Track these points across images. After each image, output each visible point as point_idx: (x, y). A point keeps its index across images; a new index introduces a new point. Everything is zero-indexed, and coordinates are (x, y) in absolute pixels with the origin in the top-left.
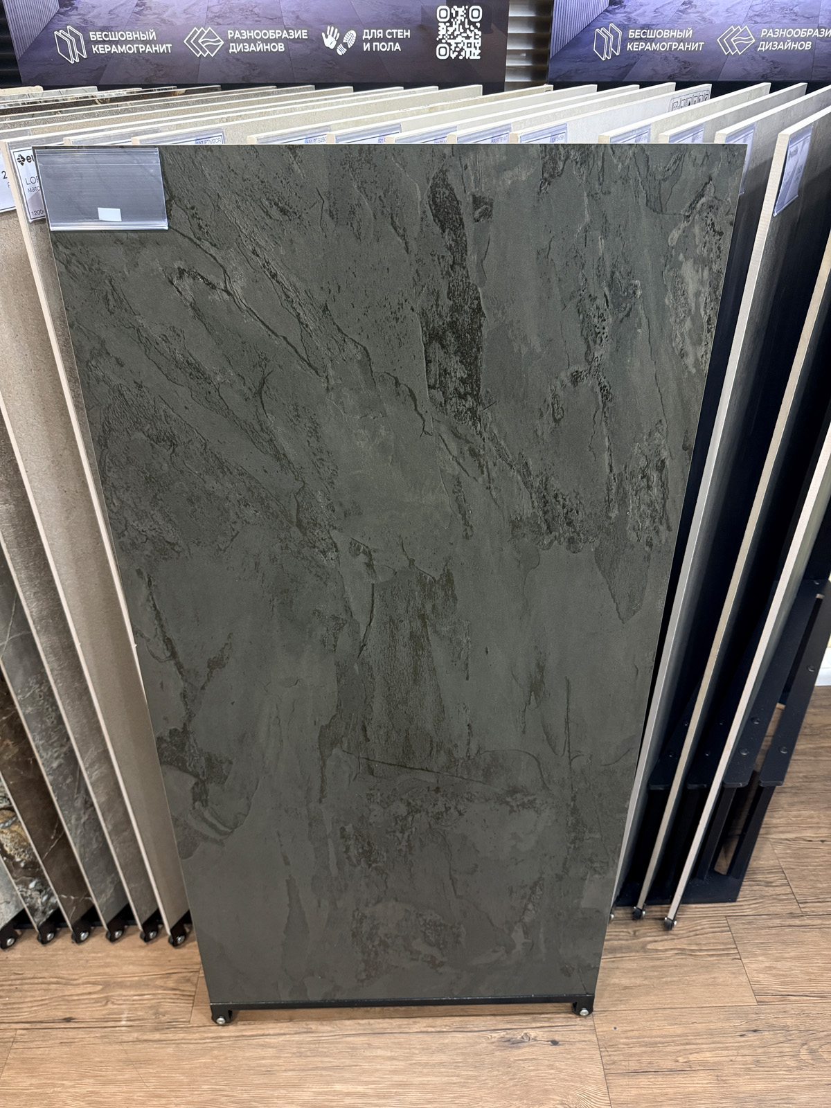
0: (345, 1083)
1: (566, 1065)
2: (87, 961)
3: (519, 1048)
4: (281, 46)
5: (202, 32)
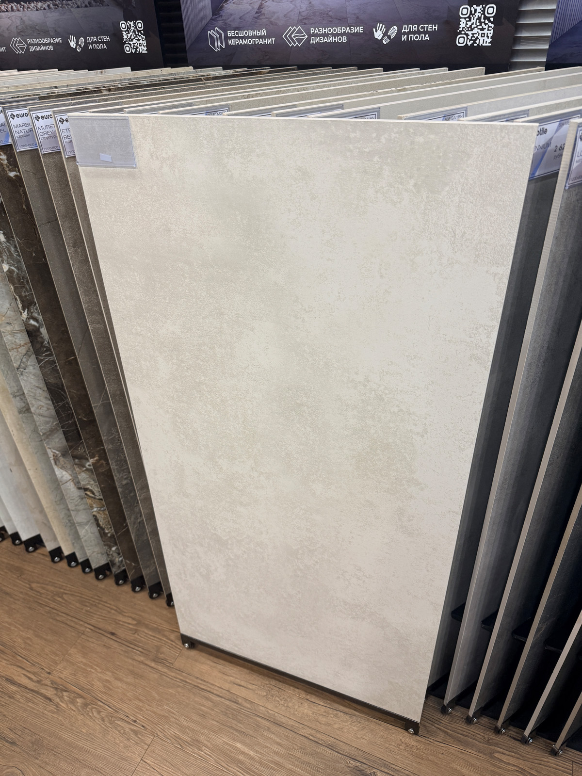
2: (135, 604)
4: (345, 38)
5: (295, 30)
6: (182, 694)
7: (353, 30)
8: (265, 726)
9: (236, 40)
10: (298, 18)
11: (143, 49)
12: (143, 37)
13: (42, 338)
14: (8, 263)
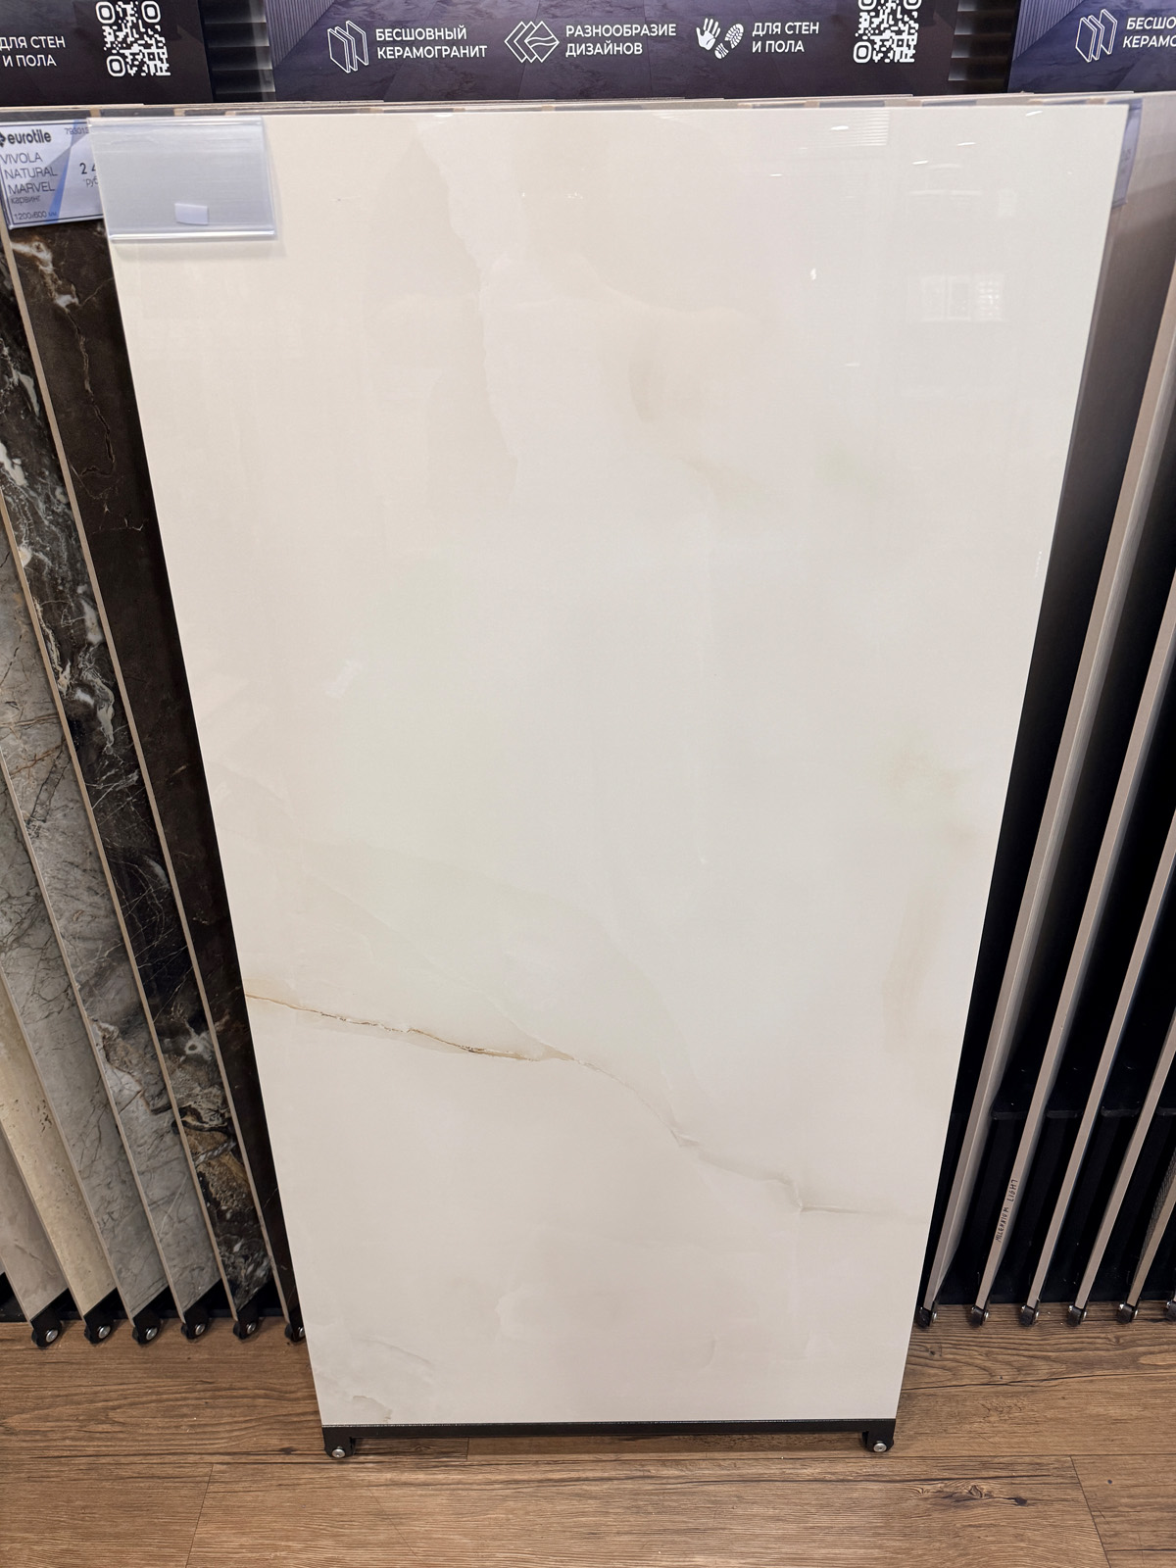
0: (710, 1554)
1: (1043, 1535)
3: (967, 1507)
4: (638, 46)
5: (531, 28)
6: (521, 1512)
7: (655, 30)
8: (731, 1496)
9: (396, 48)
10: (540, 5)
11: (159, 67)
12: (159, 39)
13: (101, 734)
14: (31, 544)
